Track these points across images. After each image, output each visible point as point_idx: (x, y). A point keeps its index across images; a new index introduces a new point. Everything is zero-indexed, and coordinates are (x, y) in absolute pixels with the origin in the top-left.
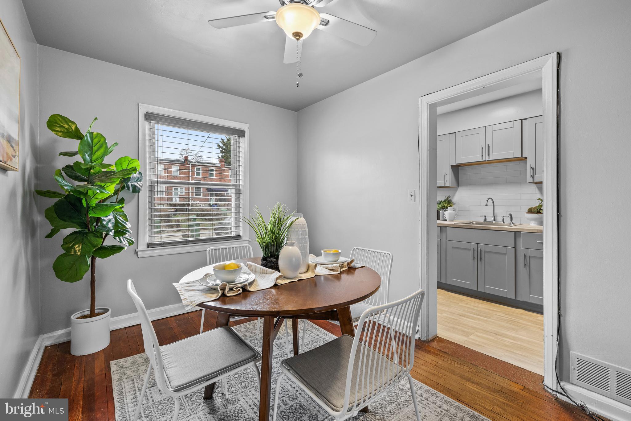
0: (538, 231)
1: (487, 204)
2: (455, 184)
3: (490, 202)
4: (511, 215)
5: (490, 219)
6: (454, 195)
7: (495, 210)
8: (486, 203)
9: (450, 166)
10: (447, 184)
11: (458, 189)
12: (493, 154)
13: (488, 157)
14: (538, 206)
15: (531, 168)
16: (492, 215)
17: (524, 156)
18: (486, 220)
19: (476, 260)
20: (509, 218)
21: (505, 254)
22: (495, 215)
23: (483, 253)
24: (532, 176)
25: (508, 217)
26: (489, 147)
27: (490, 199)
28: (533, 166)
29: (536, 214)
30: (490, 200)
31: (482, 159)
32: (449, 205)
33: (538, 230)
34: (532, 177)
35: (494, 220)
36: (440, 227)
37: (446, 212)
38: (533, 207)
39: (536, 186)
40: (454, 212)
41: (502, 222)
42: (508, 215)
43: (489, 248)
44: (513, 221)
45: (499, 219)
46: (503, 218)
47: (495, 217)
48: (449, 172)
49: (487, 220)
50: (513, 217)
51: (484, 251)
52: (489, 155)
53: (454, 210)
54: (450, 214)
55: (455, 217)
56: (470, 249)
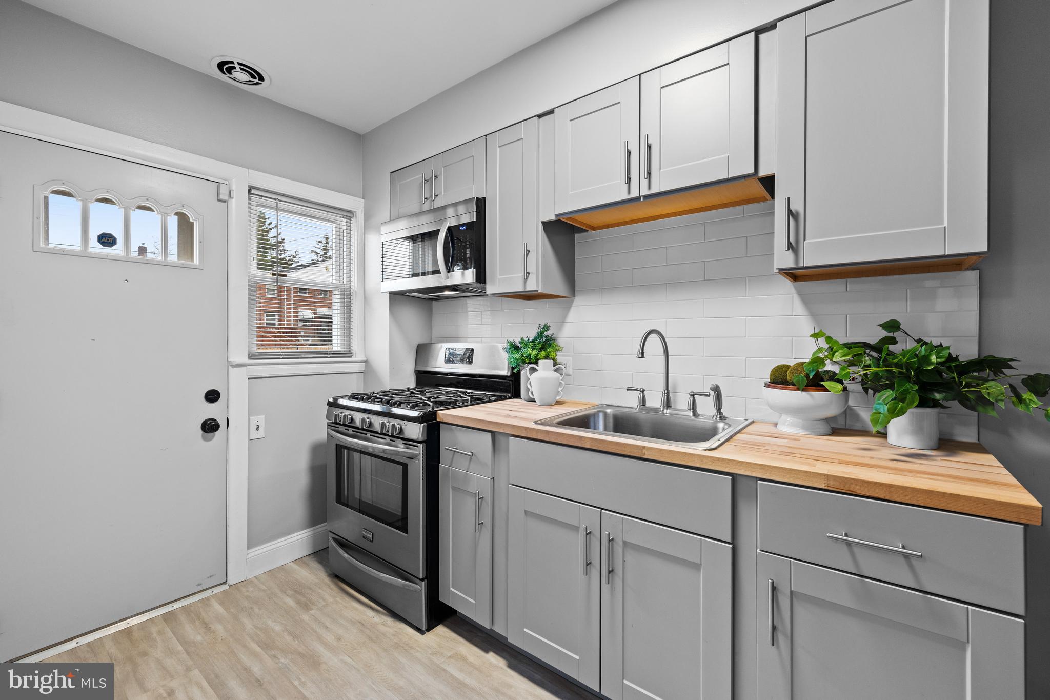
0: (832, 483)
1: (643, 353)
2: (558, 286)
3: (654, 343)
4: (717, 390)
5: (655, 400)
6: (562, 322)
7: (670, 372)
8: (637, 349)
9: (541, 227)
10: (532, 285)
11: (572, 301)
12: (661, 171)
13: (647, 180)
14: (810, 363)
15: (790, 212)
16: (662, 387)
17: (763, 173)
18: (644, 404)
19: (595, 573)
20: (711, 400)
21: (696, 567)
22: (670, 389)
23: (619, 549)
24: (793, 244)
25: (709, 395)
26: (649, 147)
27: (653, 335)
28: (797, 206)
29: (803, 390)
30: (654, 339)
31: (629, 193)
32: (543, 354)
33: (827, 477)
34: (792, 247)
35: (668, 404)
36: (492, 433)
37: (535, 375)
38: (792, 363)
39: (793, 291)
40: (557, 375)
41: (691, 414)
42: (708, 390)
43: (639, 534)
44: (722, 411)
45: (682, 402)
46: (694, 398)
47: (671, 395)
48: (537, 240)
49: (648, 404)
50: (723, 394)
51: (621, 543)
52: (649, 175)
53: (555, 371)
54: (542, 381)
55: (558, 392)
56: (576, 529)
